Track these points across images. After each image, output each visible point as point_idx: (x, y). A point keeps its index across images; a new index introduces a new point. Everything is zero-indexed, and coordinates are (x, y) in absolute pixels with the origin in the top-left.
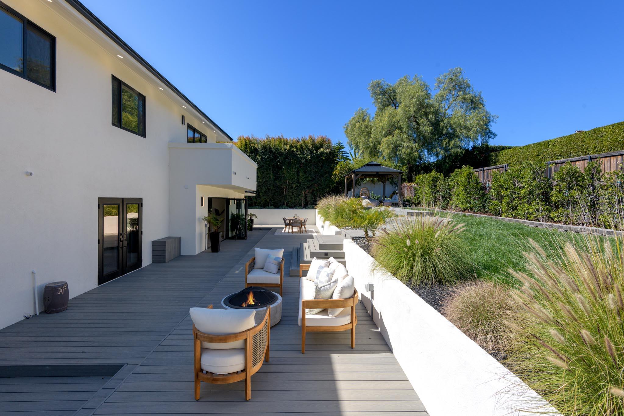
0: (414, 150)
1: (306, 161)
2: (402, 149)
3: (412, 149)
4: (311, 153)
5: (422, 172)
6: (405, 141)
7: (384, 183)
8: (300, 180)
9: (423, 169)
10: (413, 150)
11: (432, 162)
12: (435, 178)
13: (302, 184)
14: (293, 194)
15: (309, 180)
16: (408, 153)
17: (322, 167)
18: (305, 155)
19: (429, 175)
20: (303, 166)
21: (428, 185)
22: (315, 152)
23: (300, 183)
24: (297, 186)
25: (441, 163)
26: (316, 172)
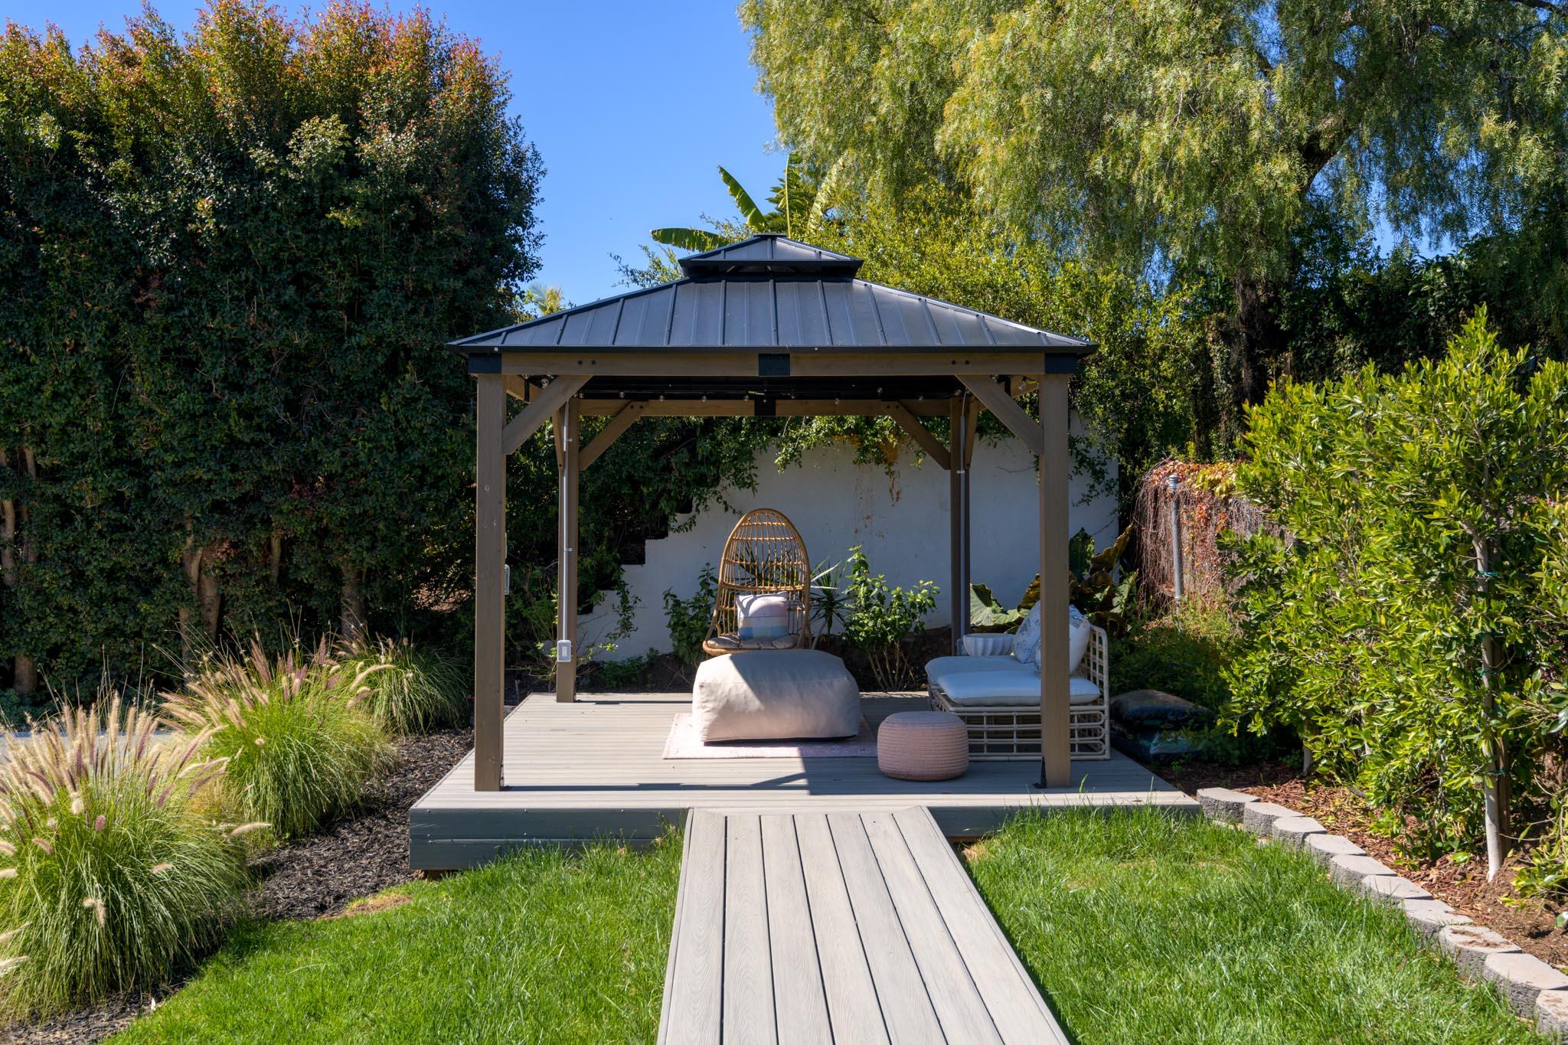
0: (1255, 135)
1: (188, 245)
2: (1139, 133)
3: (1243, 126)
4: (236, 165)
5: (1346, 347)
6: (1167, 48)
7: (954, 460)
8: (140, 443)
9: (1350, 322)
10: (1243, 140)
11: (1429, 265)
12: (1513, 430)
13: (157, 477)
14: (80, 580)
15: (234, 443)
16: (1191, 165)
17: (355, 309)
18: (174, 196)
19: (1413, 391)
20: (164, 298)
21: (1407, 543)
22: (261, 155)
23: (137, 469)
24: (118, 501)
25: (1520, 260)
26: (297, 360)
